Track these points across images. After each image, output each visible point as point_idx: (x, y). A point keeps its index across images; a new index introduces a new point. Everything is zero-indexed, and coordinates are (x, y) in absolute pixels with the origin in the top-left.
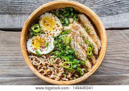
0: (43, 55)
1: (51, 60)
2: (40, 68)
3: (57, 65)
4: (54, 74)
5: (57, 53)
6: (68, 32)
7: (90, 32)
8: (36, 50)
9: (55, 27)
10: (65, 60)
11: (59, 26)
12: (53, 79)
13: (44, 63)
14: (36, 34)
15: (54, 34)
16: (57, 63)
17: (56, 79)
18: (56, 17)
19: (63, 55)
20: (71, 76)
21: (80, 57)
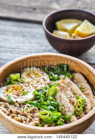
0: (17, 102)
3: (32, 115)
13: (14, 110)
15: (37, 87)
18: (44, 72)
21: (65, 111)
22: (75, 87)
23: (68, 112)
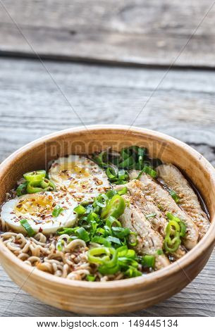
0: (41, 231)
3: (73, 256)
9: (90, 184)
11: (100, 182)
13: (36, 248)
14: (33, 189)
15: (83, 197)
21: (144, 246)
22: (162, 194)
23: (150, 247)
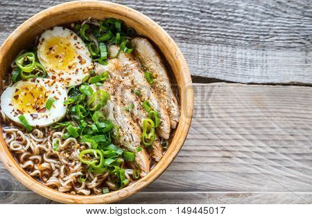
0: (37, 127)
1: (54, 141)
2: (26, 159)
3: (67, 155)
4: (58, 177)
5: (71, 126)
6: (102, 79)
7: (156, 83)
8: (22, 113)
9: (75, 64)
10: (89, 144)
11: (83, 61)
12: (55, 187)
13: (35, 147)
14: (26, 77)
15: (70, 79)
16: (68, 149)
17: (61, 189)
18: (79, 39)
19: (85, 132)
20: (98, 184)
21: (125, 140)
23: (130, 142)
